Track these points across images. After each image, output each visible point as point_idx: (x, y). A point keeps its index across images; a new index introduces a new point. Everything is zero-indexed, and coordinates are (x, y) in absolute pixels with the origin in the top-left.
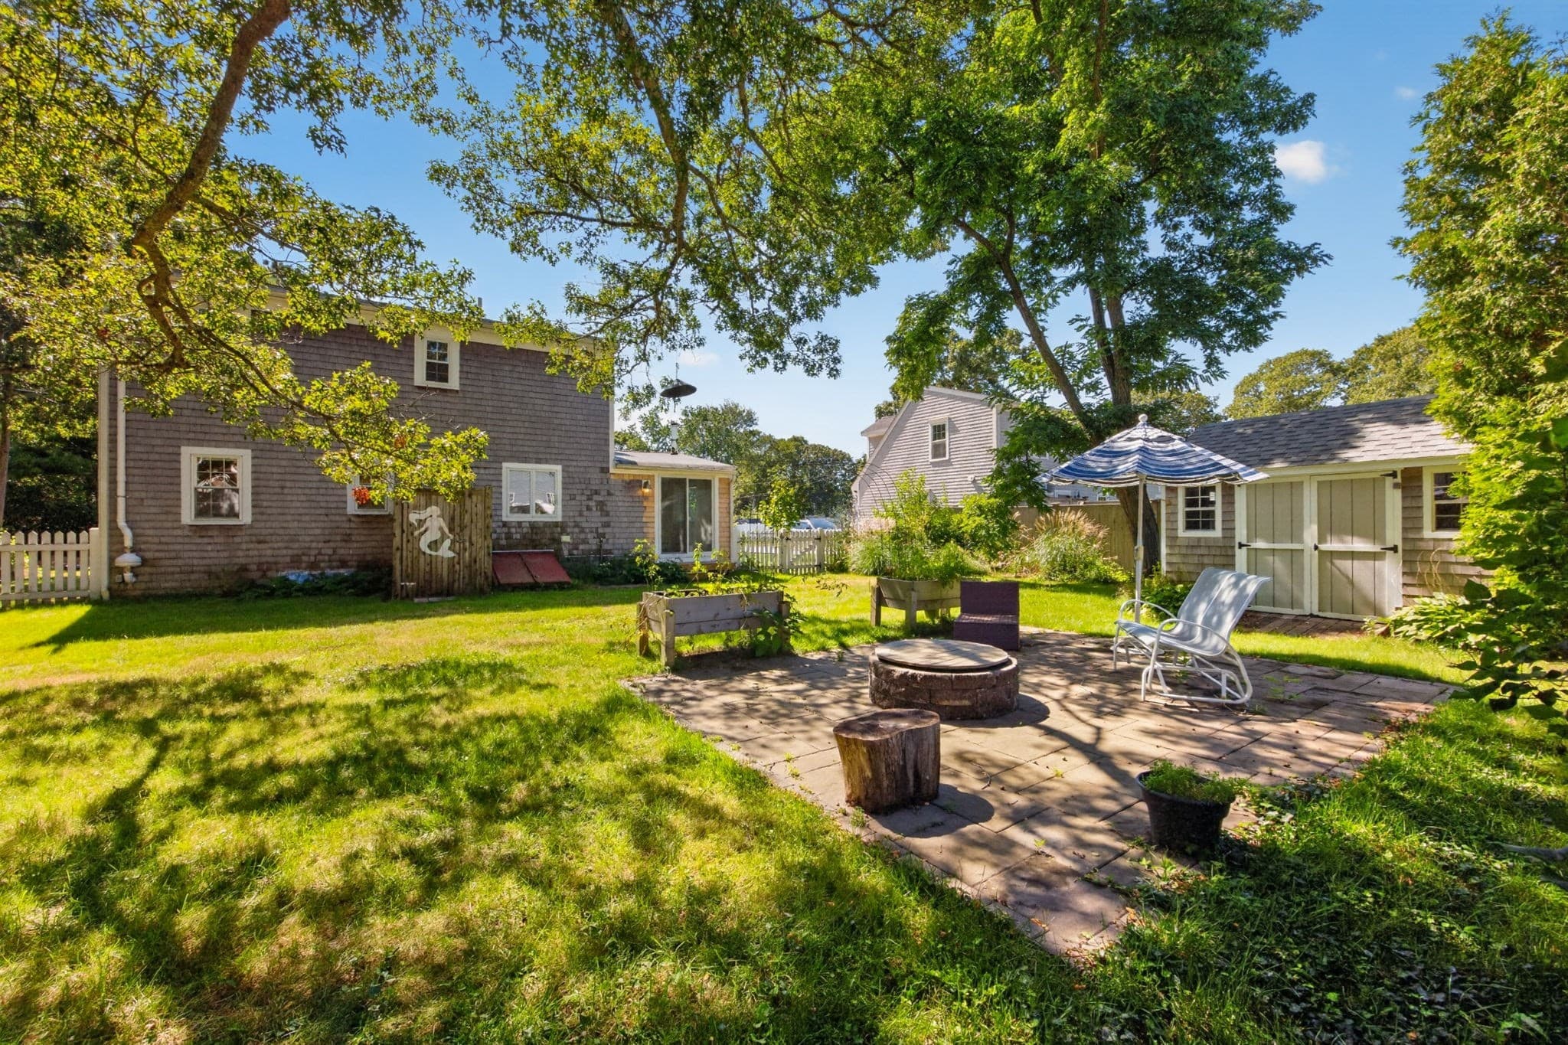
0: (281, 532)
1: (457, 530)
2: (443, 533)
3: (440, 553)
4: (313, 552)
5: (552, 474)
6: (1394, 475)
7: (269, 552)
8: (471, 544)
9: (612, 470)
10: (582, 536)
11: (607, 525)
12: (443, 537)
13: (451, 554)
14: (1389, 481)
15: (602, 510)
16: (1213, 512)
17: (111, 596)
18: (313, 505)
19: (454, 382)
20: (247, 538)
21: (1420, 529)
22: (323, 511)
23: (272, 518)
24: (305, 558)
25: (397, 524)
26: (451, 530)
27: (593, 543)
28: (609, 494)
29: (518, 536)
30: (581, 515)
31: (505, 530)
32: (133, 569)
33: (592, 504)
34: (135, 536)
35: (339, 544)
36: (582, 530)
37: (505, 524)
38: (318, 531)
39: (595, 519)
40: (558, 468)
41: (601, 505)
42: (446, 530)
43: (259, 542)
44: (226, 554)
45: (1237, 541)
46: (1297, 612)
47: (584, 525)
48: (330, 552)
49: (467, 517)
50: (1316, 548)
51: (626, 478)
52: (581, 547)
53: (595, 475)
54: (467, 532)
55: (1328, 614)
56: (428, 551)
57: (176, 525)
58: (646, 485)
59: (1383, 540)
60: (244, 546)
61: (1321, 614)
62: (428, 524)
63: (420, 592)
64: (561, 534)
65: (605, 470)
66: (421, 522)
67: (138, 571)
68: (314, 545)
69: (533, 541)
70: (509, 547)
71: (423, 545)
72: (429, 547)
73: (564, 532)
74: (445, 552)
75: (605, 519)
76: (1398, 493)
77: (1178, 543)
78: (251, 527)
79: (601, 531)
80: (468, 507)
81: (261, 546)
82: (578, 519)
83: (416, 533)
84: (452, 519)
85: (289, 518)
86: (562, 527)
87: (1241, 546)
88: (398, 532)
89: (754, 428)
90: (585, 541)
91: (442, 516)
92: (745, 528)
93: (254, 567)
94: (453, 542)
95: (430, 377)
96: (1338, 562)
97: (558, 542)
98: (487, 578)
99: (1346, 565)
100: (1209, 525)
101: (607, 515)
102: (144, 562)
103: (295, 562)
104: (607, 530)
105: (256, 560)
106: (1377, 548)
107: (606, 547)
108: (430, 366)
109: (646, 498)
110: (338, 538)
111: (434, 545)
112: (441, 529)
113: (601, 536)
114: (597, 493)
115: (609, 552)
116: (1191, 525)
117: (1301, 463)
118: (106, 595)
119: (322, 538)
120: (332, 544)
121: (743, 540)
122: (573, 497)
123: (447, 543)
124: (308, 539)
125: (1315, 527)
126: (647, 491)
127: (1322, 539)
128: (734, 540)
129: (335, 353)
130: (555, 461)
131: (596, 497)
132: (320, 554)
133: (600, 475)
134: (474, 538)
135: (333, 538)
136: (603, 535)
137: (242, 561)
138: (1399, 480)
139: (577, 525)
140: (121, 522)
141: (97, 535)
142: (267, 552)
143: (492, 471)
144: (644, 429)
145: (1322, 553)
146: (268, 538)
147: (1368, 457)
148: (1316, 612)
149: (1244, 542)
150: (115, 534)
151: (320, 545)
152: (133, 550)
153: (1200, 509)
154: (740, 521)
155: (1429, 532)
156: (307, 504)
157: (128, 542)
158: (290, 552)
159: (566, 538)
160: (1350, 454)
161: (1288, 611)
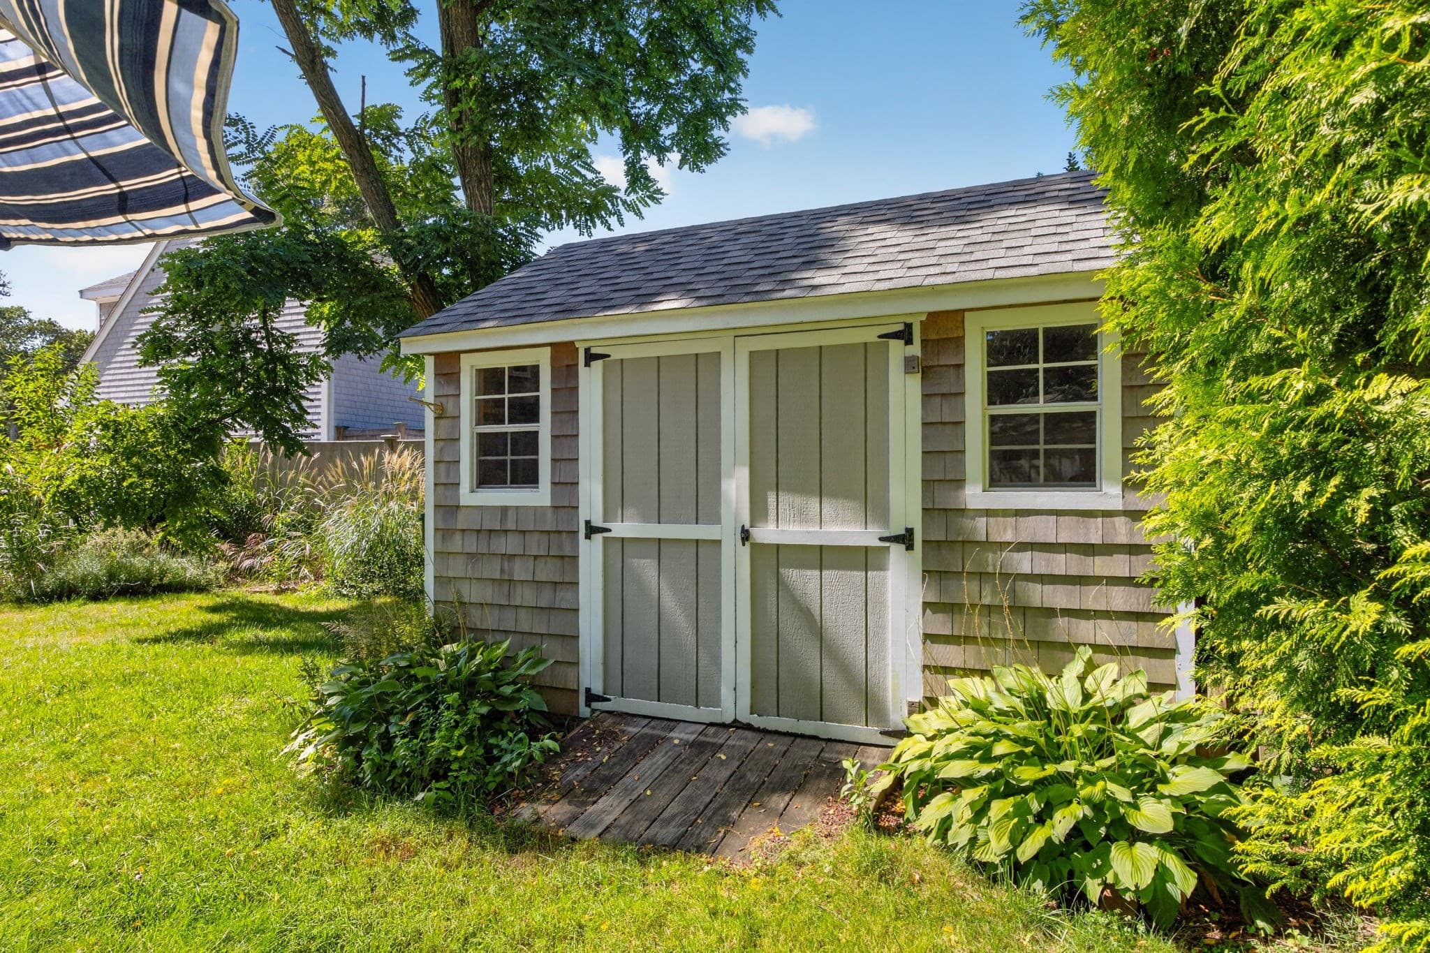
6: (905, 335)
14: (897, 350)
16: (535, 435)
21: (960, 483)
45: (583, 516)
46: (705, 714)
50: (745, 536)
55: (771, 722)
59: (883, 516)
61: (756, 721)
76: (914, 384)
77: (462, 522)
87: (591, 530)
96: (794, 576)
99: (804, 580)
100: (527, 476)
106: (867, 536)
116: (488, 476)
117: (717, 299)
125: (743, 474)
127: (758, 511)
138: (916, 349)
145: (759, 551)
147: (853, 285)
148: (745, 716)
149: (598, 522)
153: (508, 428)
155: (975, 495)
160: (820, 277)
161: (686, 711)
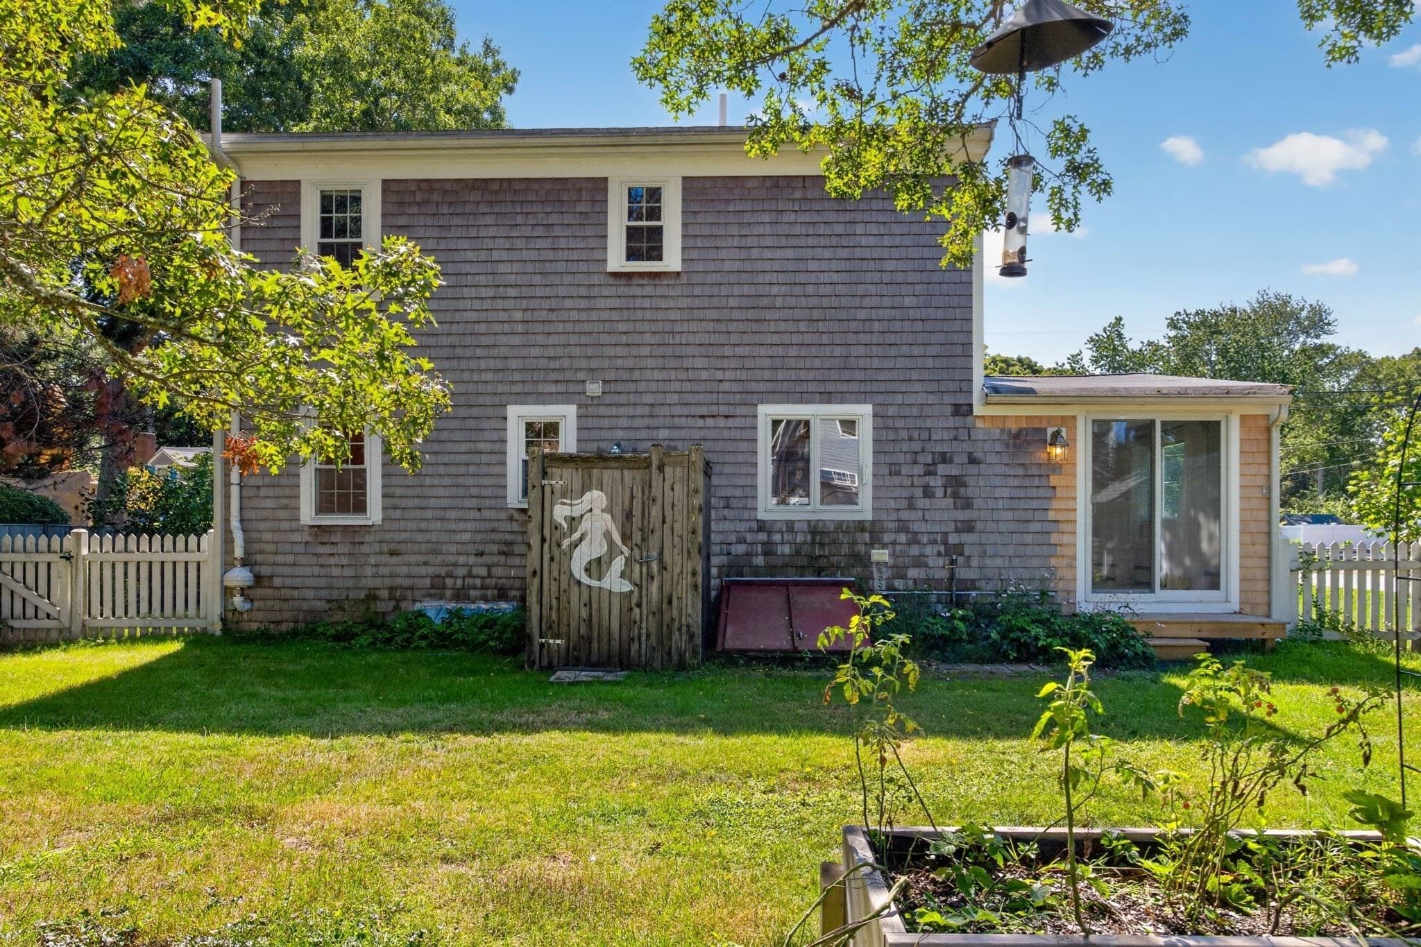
0: (419, 537)
1: (637, 537)
2: (611, 543)
3: (606, 583)
4: (461, 572)
5: (849, 425)
7: (404, 570)
8: (663, 568)
9: (978, 410)
10: (915, 550)
11: (968, 527)
12: (612, 552)
13: (626, 587)
15: (955, 496)
17: (225, 629)
18: (461, 491)
19: (672, 260)
20: (377, 547)
22: (473, 503)
23: (407, 515)
24: (449, 581)
25: (533, 526)
26: (626, 538)
27: (938, 568)
28: (973, 461)
29: (787, 550)
30: (911, 507)
31: (762, 537)
32: (243, 591)
33: (936, 482)
34: (247, 542)
35: (495, 559)
36: (914, 540)
37: (762, 526)
38: (466, 537)
39: (941, 515)
40: (863, 412)
41: (955, 484)
42: (617, 538)
43: (392, 554)
44: (349, 572)
47: (916, 527)
48: (483, 572)
49: (655, 512)
51: (1013, 426)
52: (912, 573)
53: (942, 424)
54: (654, 541)
56: (585, 579)
57: (294, 525)
58: (1056, 439)
60: (372, 560)
62: (585, 525)
63: (572, 660)
64: (871, 545)
65: (963, 410)
66: (573, 521)
67: (251, 593)
68: (462, 559)
69: (813, 558)
70: (769, 570)
71: (577, 569)
72: (588, 570)
73: (876, 541)
74: (615, 582)
75: (962, 515)
78: (381, 529)
79: (953, 539)
80: (656, 491)
81: (394, 560)
82: (904, 515)
83: (566, 543)
84: (629, 515)
85: (429, 514)
86: (873, 531)
88: (535, 540)
89: (1325, 339)
90: (920, 562)
91: (609, 510)
92: (1302, 534)
93: (384, 594)
94: (629, 562)
95: (632, 255)
97: (864, 561)
98: (692, 637)
101: (968, 505)
102: (258, 578)
103: (437, 588)
104: (967, 538)
105: (388, 582)
107: (962, 573)
108: (632, 234)
109: (1054, 467)
110: (495, 548)
111: (596, 567)
112: (607, 535)
113: (953, 552)
114: (945, 458)
115: (973, 584)
118: (217, 629)
119: (471, 548)
120: (485, 559)
121: (1307, 561)
122: (894, 471)
123: (619, 564)
124: (453, 548)
126: (1058, 451)
128: (1282, 562)
129: (492, 232)
130: (860, 397)
131: (942, 469)
132: (470, 575)
133: (953, 422)
134: (667, 558)
135: (487, 548)
136: (959, 549)
137: (370, 583)
139: (903, 527)
140: (235, 523)
141: (210, 540)
142: (400, 570)
143: (739, 422)
144: (1095, 361)
146: (403, 547)
150: (228, 540)
151: (472, 560)
152: (245, 563)
154: (1291, 520)
156: (453, 491)
157: (239, 552)
158: (431, 570)
159: (880, 555)
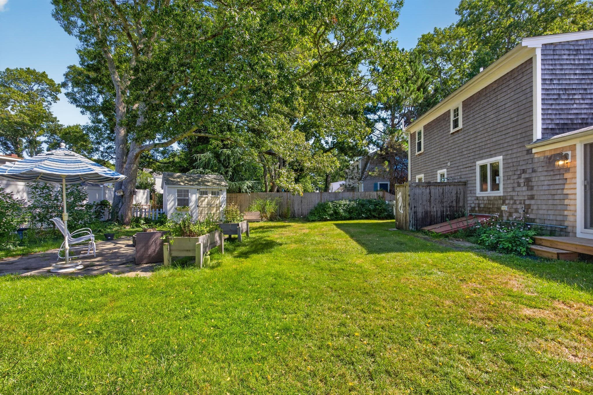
9: (535, 150)
10: (515, 206)
11: (532, 197)
15: (528, 186)
19: (460, 126)
27: (522, 213)
28: (534, 171)
29: (482, 205)
30: (514, 190)
31: (477, 202)
33: (521, 181)
36: (515, 203)
37: (477, 198)
39: (523, 192)
40: (500, 159)
41: (528, 180)
47: (515, 198)
51: (548, 154)
52: (514, 215)
53: (523, 158)
58: (566, 157)
64: (503, 204)
65: (529, 152)
69: (488, 208)
70: (480, 211)
73: (504, 203)
75: (529, 193)
79: (527, 202)
82: (512, 193)
86: (503, 200)
90: (516, 211)
95: (454, 127)
97: (500, 210)
101: (532, 189)
104: (533, 202)
107: (530, 216)
109: (567, 170)
113: (527, 208)
114: (524, 171)
115: (533, 220)
122: (509, 178)
130: (499, 154)
131: (523, 176)
133: (526, 157)
136: (529, 207)
139: (511, 198)
143: (473, 168)
159: (504, 208)
